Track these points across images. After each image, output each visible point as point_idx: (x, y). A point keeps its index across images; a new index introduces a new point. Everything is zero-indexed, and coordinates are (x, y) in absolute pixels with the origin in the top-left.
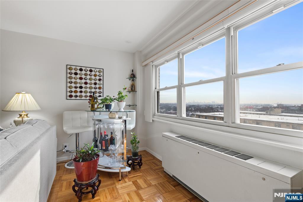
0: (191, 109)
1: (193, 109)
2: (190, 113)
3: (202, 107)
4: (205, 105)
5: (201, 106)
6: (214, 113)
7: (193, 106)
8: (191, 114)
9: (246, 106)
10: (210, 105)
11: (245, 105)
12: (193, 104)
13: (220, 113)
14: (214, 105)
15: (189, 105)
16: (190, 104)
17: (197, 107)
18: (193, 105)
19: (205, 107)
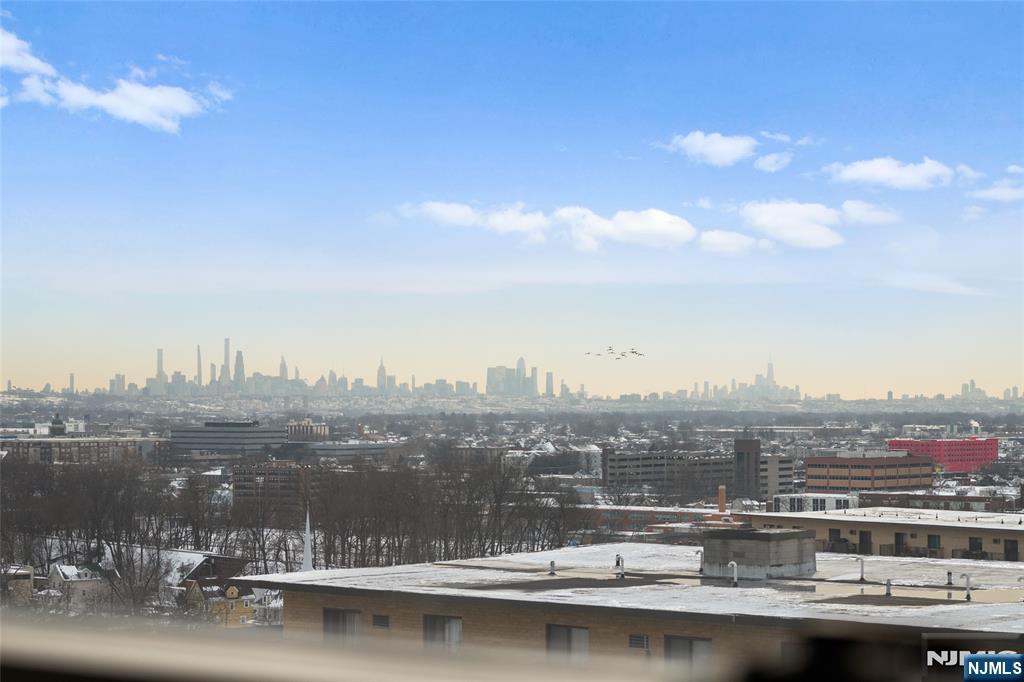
0: (192, 482)
1: (226, 491)
2: (175, 543)
3: (356, 458)
4: (392, 424)
5: (340, 428)
6: (541, 558)
7: (223, 435)
8: (196, 558)
9: (913, 432)
10: (467, 423)
11: (900, 420)
12: (211, 409)
13: (638, 555)
14: (524, 422)
15: (159, 425)
16: (175, 407)
17: (283, 452)
18: (216, 426)
19: (400, 457)
